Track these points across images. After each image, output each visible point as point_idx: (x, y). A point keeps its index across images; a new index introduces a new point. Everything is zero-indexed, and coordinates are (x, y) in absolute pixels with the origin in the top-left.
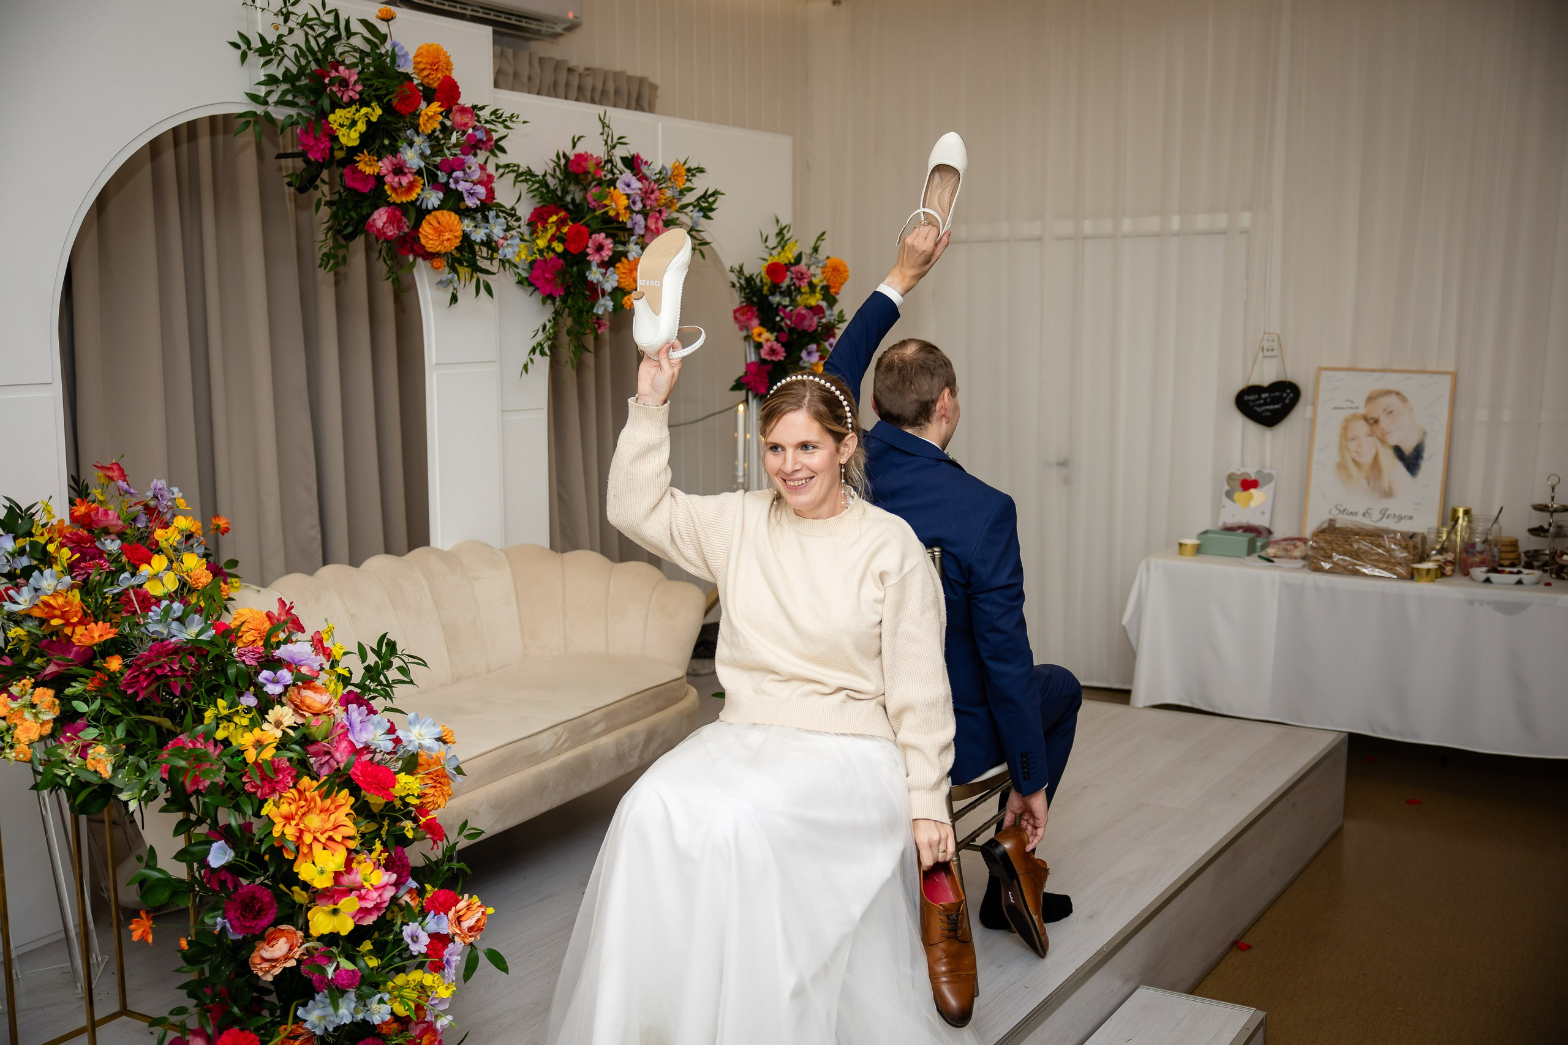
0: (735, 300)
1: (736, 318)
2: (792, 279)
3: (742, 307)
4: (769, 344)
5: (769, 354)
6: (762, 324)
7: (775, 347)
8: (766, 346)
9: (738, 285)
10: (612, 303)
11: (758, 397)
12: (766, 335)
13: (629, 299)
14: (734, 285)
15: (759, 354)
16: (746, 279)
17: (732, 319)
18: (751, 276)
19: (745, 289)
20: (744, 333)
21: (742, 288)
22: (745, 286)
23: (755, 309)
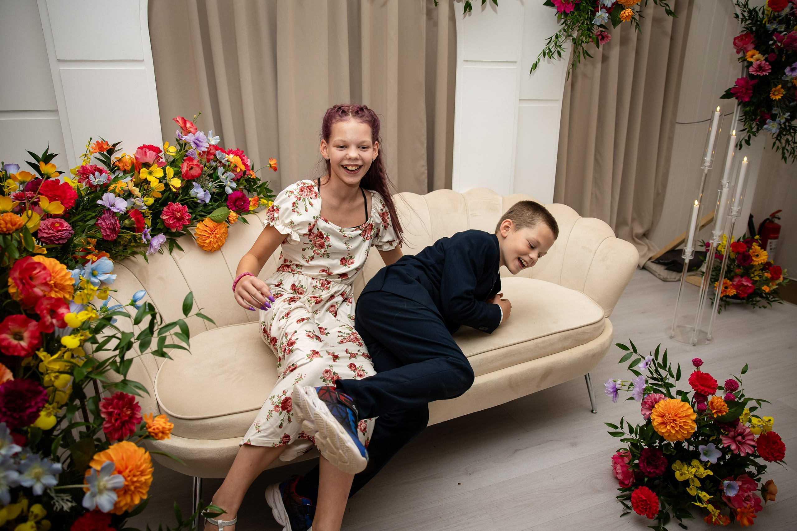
0: (738, 29)
1: (734, 43)
3: (742, 36)
4: (758, 62)
5: (756, 71)
6: (756, 48)
7: (763, 65)
8: (755, 65)
9: (741, 17)
10: (607, 15)
11: (742, 104)
12: (758, 55)
13: (624, 13)
14: (737, 16)
15: (748, 72)
16: (750, 12)
17: (733, 45)
18: (754, 9)
19: (746, 20)
20: (741, 55)
21: (744, 19)
22: (747, 18)
23: (752, 36)
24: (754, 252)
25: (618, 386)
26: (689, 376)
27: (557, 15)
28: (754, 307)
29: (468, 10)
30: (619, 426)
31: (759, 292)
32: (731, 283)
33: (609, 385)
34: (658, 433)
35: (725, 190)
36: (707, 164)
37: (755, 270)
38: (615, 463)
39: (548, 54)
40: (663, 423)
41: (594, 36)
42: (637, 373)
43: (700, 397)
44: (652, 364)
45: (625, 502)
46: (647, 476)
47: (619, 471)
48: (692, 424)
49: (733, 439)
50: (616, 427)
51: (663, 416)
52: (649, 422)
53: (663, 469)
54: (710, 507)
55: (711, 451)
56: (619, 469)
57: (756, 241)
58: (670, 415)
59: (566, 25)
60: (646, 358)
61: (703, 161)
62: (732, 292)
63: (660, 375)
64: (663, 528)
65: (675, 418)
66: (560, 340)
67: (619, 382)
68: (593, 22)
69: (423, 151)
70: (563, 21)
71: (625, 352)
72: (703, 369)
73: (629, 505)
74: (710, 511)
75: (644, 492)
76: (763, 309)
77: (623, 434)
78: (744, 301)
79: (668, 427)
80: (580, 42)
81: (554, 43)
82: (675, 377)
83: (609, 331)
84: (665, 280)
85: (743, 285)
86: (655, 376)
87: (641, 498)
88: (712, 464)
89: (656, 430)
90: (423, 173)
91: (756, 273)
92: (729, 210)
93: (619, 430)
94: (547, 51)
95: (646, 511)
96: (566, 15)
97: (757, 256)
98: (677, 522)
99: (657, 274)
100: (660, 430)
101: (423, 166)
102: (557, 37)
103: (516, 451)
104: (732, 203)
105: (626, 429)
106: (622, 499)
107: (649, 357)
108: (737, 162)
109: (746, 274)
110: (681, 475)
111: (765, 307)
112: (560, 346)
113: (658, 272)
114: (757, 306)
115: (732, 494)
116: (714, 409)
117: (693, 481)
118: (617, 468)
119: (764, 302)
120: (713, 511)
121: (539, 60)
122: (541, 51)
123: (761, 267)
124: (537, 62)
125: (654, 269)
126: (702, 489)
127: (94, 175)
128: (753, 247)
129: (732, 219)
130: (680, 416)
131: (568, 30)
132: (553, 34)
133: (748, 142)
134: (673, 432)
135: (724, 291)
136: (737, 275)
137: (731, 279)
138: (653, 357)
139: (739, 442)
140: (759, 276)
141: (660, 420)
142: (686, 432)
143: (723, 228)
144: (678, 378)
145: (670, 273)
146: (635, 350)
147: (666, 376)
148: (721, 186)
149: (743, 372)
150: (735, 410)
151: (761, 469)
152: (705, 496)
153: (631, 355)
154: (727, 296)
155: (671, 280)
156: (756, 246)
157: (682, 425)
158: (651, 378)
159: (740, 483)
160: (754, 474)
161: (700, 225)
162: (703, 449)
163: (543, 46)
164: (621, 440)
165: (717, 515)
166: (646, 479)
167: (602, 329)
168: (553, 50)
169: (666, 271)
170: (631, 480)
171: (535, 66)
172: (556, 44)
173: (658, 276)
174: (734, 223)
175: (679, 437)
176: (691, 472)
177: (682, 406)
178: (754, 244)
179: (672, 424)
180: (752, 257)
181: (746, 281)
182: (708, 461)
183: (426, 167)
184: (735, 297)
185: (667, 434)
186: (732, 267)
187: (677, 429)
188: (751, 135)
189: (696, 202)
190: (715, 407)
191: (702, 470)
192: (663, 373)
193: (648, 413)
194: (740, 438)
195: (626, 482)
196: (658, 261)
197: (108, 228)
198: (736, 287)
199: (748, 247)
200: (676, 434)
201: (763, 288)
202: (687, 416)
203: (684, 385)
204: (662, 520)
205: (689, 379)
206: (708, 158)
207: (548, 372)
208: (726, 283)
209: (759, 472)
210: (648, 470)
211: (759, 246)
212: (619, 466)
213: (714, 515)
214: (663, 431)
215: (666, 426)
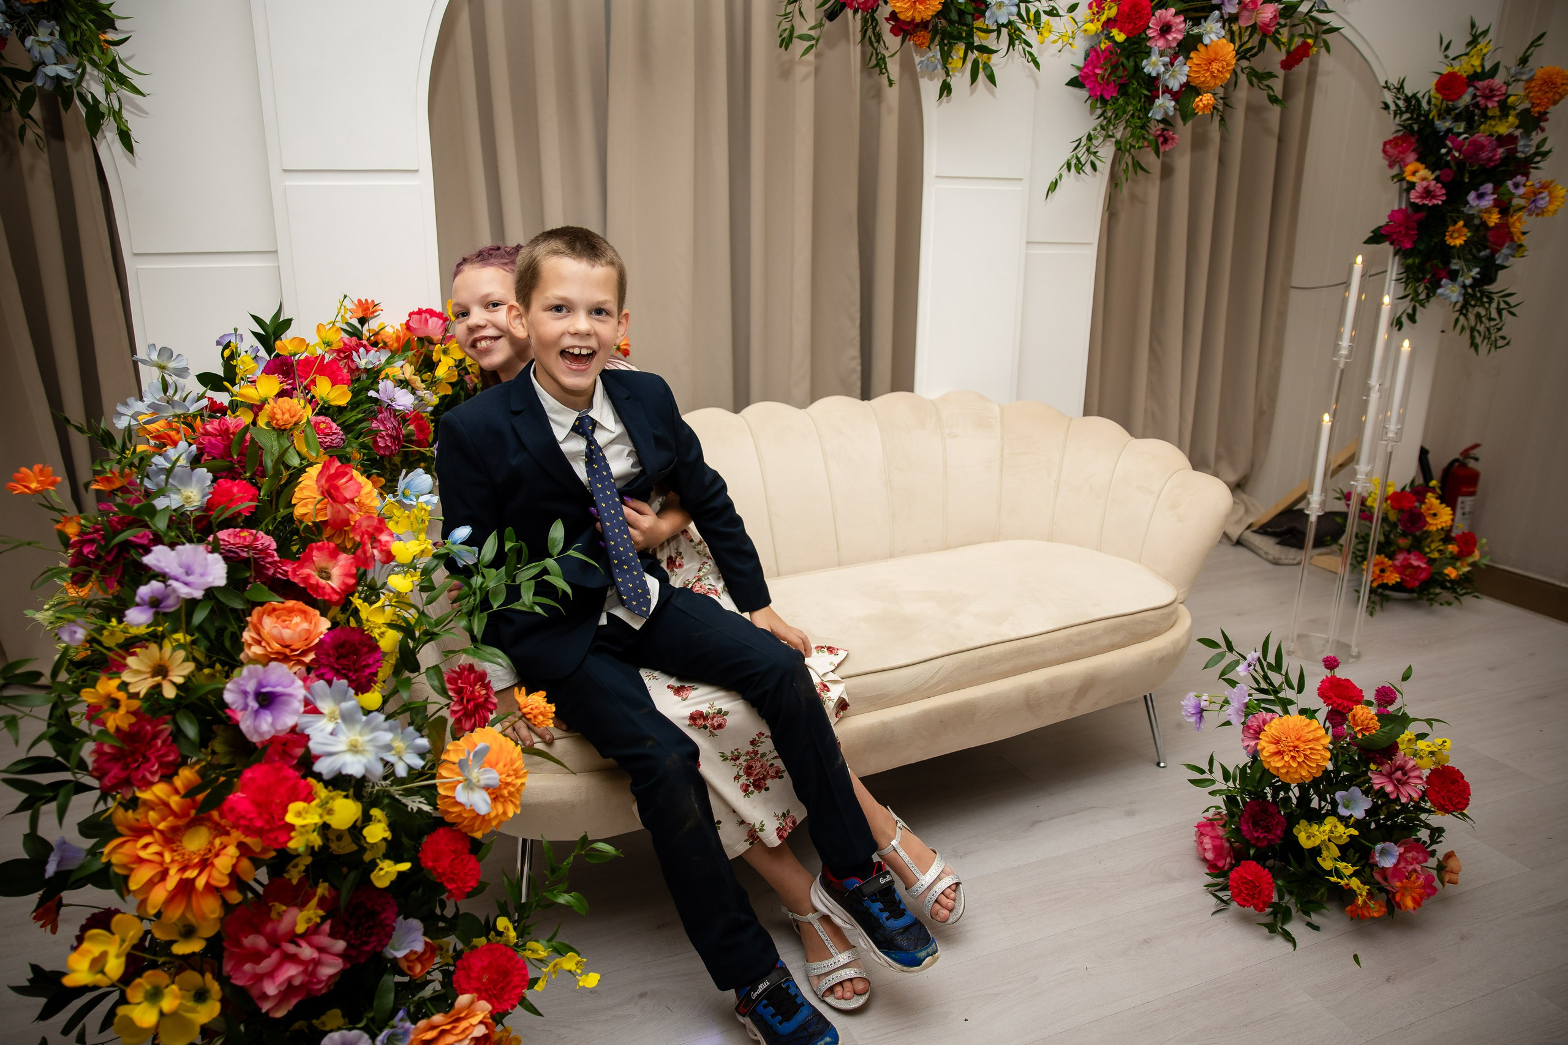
0: (1390, 126)
1: (1385, 151)
2: (1474, 96)
3: (1396, 138)
4: (1425, 184)
5: (1422, 197)
6: (1420, 159)
7: (1432, 188)
8: (1419, 188)
9: (1393, 107)
10: (1173, 103)
11: (1400, 254)
12: (1423, 172)
13: (1201, 100)
14: (1386, 107)
15: (1408, 198)
16: (1407, 100)
17: (1382, 154)
18: (1414, 96)
19: (1402, 113)
20: (1395, 170)
21: (1398, 112)
22: (1404, 109)
23: (1413, 140)
24: (1429, 509)
25: (1203, 704)
26: (1318, 685)
27: (1089, 102)
28: (1431, 605)
29: (945, 94)
30: (1206, 767)
31: (1440, 578)
32: (1390, 562)
33: (1189, 702)
34: (1271, 770)
35: (1374, 396)
36: (1344, 352)
37: (1432, 542)
38: (1202, 834)
39: (1075, 165)
40: (1279, 753)
41: (1151, 137)
42: (1233, 683)
43: (1337, 717)
44: (1258, 668)
45: (1220, 894)
46: (1253, 846)
47: (1208, 846)
48: (1323, 752)
49: (1389, 776)
50: (1202, 772)
51: (1277, 742)
52: (1255, 756)
53: (1279, 832)
54: (1355, 883)
55: (1355, 801)
56: (1207, 843)
57: (1433, 490)
58: (1289, 739)
59: (1105, 118)
60: (1249, 657)
61: (1336, 348)
62: (1393, 578)
63: (1271, 684)
64: (1281, 928)
65: (1297, 743)
66: (1107, 631)
67: (1204, 698)
68: (1150, 115)
69: (855, 333)
70: (1099, 112)
71: (1215, 651)
72: (1341, 673)
73: (1225, 898)
74: (1355, 888)
75: (1250, 869)
76: (1446, 607)
77: (1213, 782)
78: (1415, 595)
79: (1286, 758)
80: (1128, 147)
81: (1085, 148)
82: (1296, 688)
83: (1184, 623)
84: (1276, 563)
85: (1411, 566)
86: (1264, 685)
87: (1246, 878)
88: (1357, 821)
89: (1267, 767)
90: (854, 370)
91: (1433, 546)
92: (1381, 429)
93: (1207, 776)
94: (1074, 161)
95: (1253, 898)
96: (1104, 102)
97: (1435, 515)
98: (1303, 921)
99: (1262, 553)
100: (1273, 764)
101: (854, 358)
102: (1090, 138)
103: (1035, 823)
104: (1386, 419)
105: (1218, 774)
106: (1213, 889)
107: (1253, 655)
108: (1393, 350)
109: (1417, 546)
110: (1309, 837)
111: (1449, 604)
112: (1105, 641)
113: (1265, 549)
114: (1436, 602)
115: (1388, 863)
116: (1357, 726)
117: (1328, 848)
118: (1205, 841)
119: (1446, 595)
120: (1359, 888)
121: (1061, 176)
122: (1064, 161)
123: (1443, 536)
124: (1056, 180)
125: (1257, 543)
126: (1342, 858)
127: (357, 352)
128: (1427, 501)
129: (1387, 445)
130: (1304, 739)
131: (1108, 127)
132: (1083, 133)
133: (1412, 318)
134: (1295, 765)
135: (1380, 576)
136: (1401, 550)
137: (1391, 557)
138: (1259, 654)
139: (1399, 781)
140: (1440, 551)
141: (1273, 748)
142: (1314, 765)
143: (1372, 460)
144: (1301, 689)
145: (1286, 549)
146: (1230, 648)
147: (1281, 685)
148: (1366, 390)
149: (1405, 678)
150: (1391, 729)
151: (1437, 833)
152: (1347, 869)
153: (1222, 656)
154: (1384, 586)
155: (1287, 562)
156: (1432, 499)
157: (1308, 752)
158: (1256, 689)
159: (1402, 850)
160: (1425, 842)
161: (1332, 467)
162: (1342, 797)
163: (1067, 154)
164: (1210, 793)
165: (1364, 893)
166: (1252, 852)
167: (1174, 618)
168: (1083, 160)
169: (1278, 547)
170: (1228, 860)
171: (1054, 186)
172: (1088, 150)
173: (1264, 556)
174: (1391, 453)
175: (1304, 773)
176: (1324, 831)
177: (1308, 725)
178: (1429, 495)
179: (1292, 753)
180: (1425, 517)
181: (1417, 560)
182: (1351, 816)
183: (859, 361)
184: (1398, 587)
185: (1284, 771)
186: (1392, 536)
187: (1300, 760)
188: (1417, 305)
189: (1326, 418)
190: (1359, 722)
191: (1341, 828)
192: (1276, 679)
193: (1253, 743)
194: (1399, 774)
195: (1220, 864)
196: (1264, 530)
197: (388, 435)
198: (1400, 570)
199: (1418, 501)
200: (1299, 769)
201: (1446, 571)
202: (1317, 739)
203: (1311, 698)
204: (1279, 916)
205: (1319, 689)
206: (1345, 343)
207: (1088, 684)
208: (1382, 563)
209: (1433, 841)
210: (1256, 835)
211: (1437, 498)
212: (1208, 837)
213: (1361, 895)
214: (1279, 765)
215: (1283, 757)
